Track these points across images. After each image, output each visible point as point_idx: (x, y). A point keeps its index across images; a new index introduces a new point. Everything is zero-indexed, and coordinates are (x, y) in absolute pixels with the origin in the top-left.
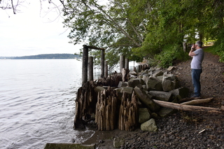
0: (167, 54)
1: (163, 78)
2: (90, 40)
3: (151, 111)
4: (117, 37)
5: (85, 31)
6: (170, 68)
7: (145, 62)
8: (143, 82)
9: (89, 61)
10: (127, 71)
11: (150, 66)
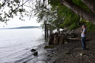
0: (72, 26)
1: (70, 33)
2: (44, 21)
3: (67, 40)
4: (54, 20)
5: (42, 18)
6: (73, 30)
7: (65, 29)
8: (65, 34)
9: (47, 29)
10: (59, 32)
11: (67, 30)
